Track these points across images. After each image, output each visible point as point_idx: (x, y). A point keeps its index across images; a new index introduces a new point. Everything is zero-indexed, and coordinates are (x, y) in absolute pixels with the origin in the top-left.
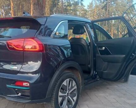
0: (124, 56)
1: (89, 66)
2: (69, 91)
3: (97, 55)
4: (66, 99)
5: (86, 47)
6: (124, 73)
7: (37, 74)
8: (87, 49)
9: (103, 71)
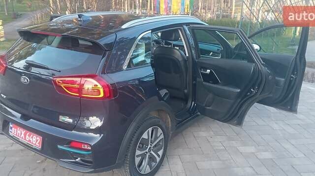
0: (239, 90)
1: (186, 91)
2: (151, 145)
3: (198, 79)
4: (147, 156)
5: (182, 63)
6: (238, 112)
7: (98, 135)
8: (183, 68)
9: (206, 106)
